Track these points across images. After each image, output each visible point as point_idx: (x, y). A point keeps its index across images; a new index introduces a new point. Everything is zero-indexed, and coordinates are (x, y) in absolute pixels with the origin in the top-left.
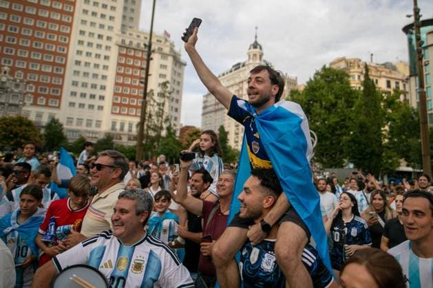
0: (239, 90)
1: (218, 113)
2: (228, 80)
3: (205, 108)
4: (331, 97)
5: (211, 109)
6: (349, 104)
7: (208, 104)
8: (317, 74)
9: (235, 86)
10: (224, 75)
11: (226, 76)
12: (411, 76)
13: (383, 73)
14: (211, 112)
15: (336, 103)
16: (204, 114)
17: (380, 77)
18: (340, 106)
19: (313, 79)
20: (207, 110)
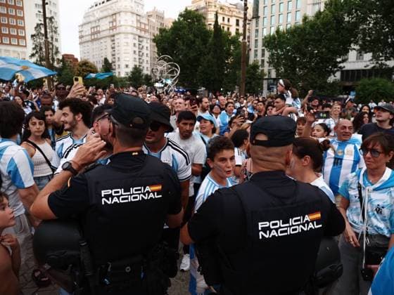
0: (112, 22)
1: (95, 42)
2: (102, 11)
3: (81, 37)
4: (191, 36)
5: (88, 38)
6: (205, 41)
7: (83, 34)
8: (181, 15)
9: (108, 18)
10: (96, 5)
11: (99, 6)
12: (253, 18)
14: (88, 42)
15: (194, 41)
16: (81, 43)
17: (231, 16)
18: (197, 43)
19: (177, 20)
20: (84, 39)
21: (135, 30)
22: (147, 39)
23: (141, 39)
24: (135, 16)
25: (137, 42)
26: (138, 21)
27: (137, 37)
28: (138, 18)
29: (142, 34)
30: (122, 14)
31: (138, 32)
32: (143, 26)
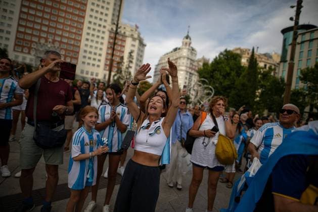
6: (238, 74)
7: (157, 70)
8: (221, 54)
10: (167, 54)
11: (169, 54)
12: (281, 62)
13: (263, 60)
15: (230, 73)
16: (155, 75)
17: (261, 61)
18: (233, 75)
19: (218, 57)
20: (157, 73)
21: (188, 69)
22: (195, 75)
23: (191, 75)
24: (189, 61)
25: (188, 77)
26: (191, 64)
27: (188, 74)
28: (192, 62)
29: (193, 72)
30: (182, 59)
31: (190, 71)
32: (194, 67)
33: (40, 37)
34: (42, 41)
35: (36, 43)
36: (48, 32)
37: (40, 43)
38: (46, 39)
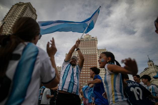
30: (152, 73)
33: (83, 81)
34: (84, 82)
35: (82, 84)
36: (85, 79)
37: (83, 84)
38: (85, 81)
